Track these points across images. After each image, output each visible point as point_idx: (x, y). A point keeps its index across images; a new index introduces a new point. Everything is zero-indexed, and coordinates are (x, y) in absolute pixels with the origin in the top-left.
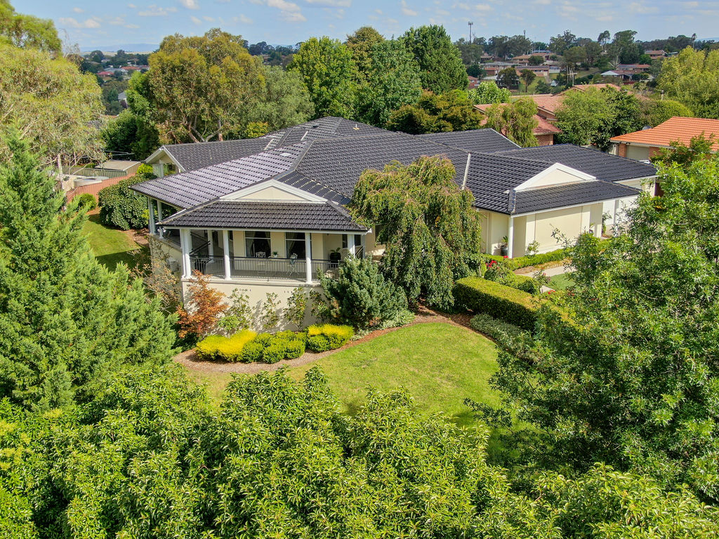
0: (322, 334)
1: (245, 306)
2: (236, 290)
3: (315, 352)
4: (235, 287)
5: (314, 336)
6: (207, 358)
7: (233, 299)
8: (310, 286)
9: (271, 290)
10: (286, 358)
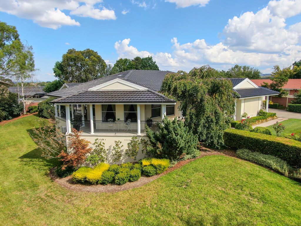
0: (152, 165)
1: (102, 149)
2: (97, 139)
3: (148, 176)
4: (96, 138)
5: (146, 166)
6: (79, 182)
7: (95, 145)
8: (140, 136)
9: (117, 139)
10: (130, 181)
